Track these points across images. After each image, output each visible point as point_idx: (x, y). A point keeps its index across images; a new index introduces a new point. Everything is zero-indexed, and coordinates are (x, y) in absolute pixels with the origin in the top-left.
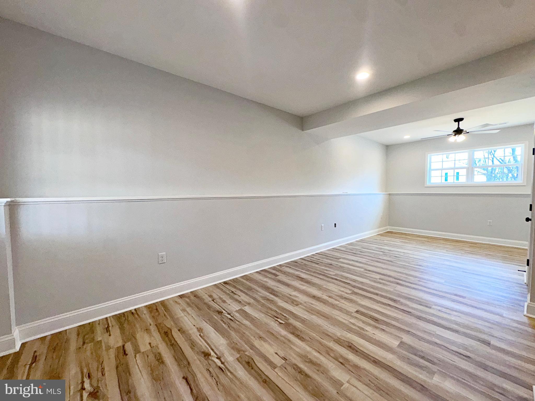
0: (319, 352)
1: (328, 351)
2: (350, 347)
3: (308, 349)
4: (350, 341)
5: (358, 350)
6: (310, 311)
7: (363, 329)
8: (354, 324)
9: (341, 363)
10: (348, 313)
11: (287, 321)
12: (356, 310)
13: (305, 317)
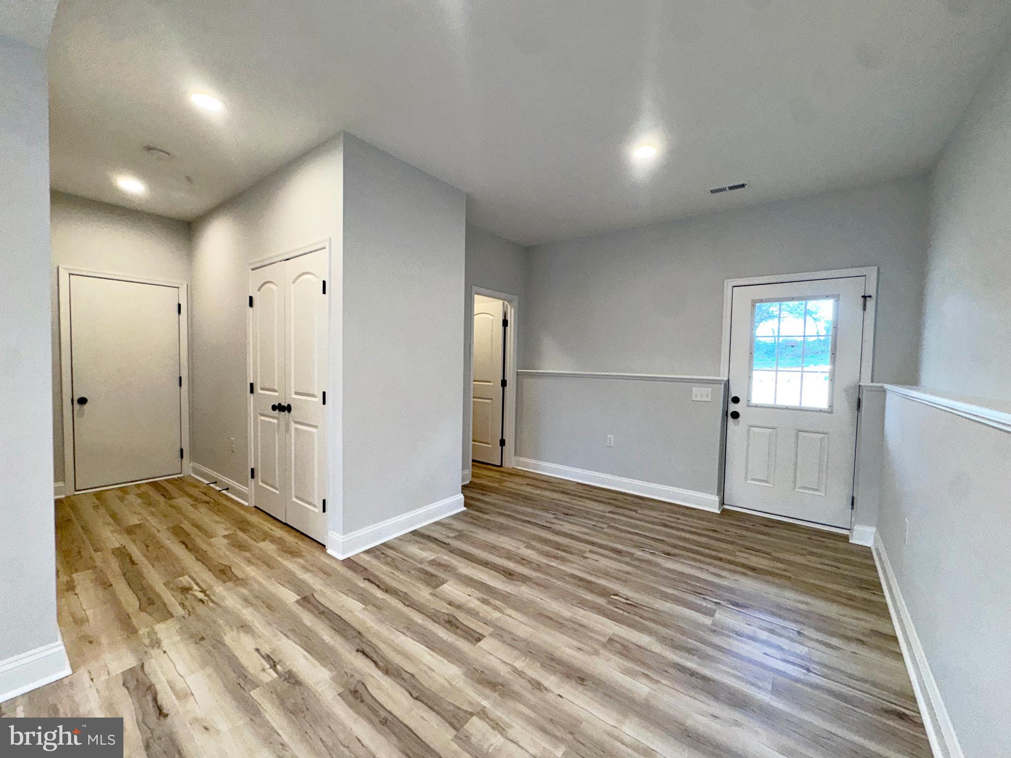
0: (549, 566)
1: (538, 567)
2: (510, 574)
3: (563, 568)
4: (509, 581)
5: (502, 573)
6: (577, 627)
7: (484, 601)
8: (496, 608)
9: (524, 560)
10: (501, 633)
11: (610, 600)
12: (479, 644)
13: (583, 612)
